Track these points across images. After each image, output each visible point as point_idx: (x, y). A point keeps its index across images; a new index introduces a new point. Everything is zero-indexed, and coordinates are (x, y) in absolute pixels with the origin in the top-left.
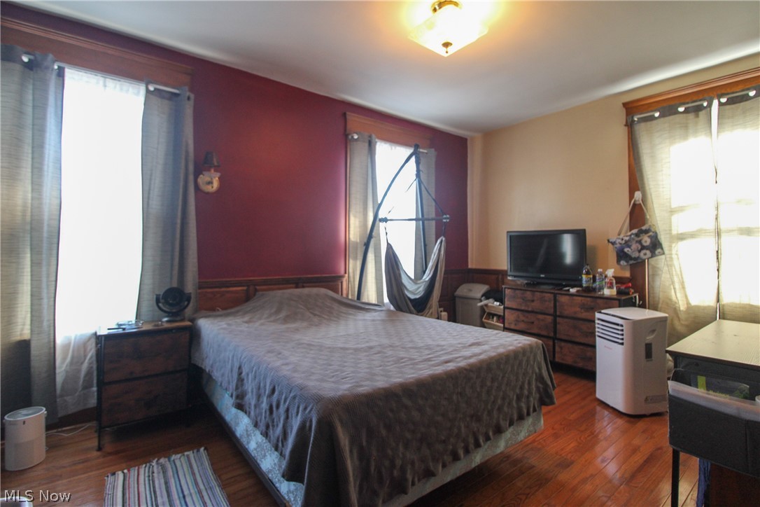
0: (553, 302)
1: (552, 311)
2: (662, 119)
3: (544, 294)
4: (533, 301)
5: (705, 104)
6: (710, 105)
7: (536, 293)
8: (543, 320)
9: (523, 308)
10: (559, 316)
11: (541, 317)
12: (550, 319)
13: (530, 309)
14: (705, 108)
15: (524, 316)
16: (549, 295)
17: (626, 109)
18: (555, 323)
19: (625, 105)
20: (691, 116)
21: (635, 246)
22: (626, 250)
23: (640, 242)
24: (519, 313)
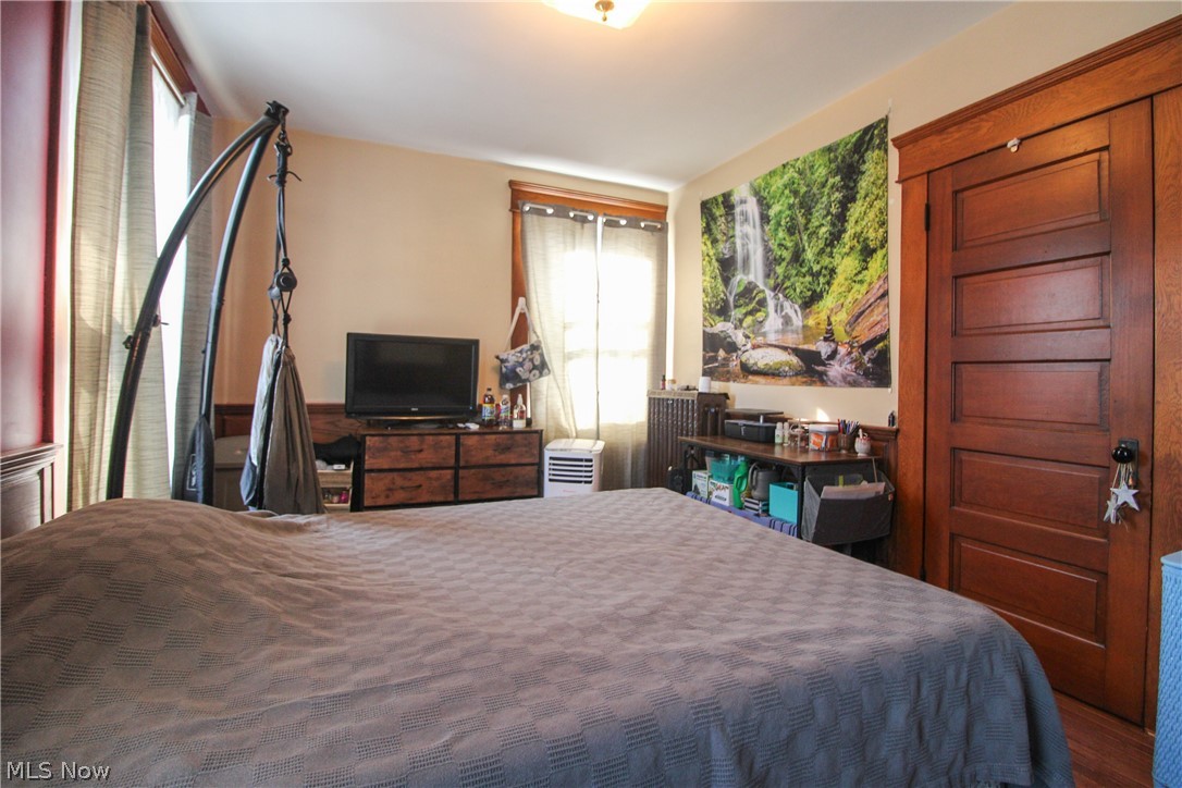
0: (454, 448)
1: (452, 462)
2: (555, 219)
3: (442, 438)
4: (421, 451)
5: (591, 218)
6: (595, 221)
7: (427, 437)
8: (438, 479)
9: (402, 466)
10: (464, 468)
11: (434, 474)
12: (449, 474)
13: (416, 465)
14: (590, 221)
15: (405, 479)
16: (448, 437)
17: (513, 191)
18: (456, 478)
19: (511, 183)
20: (578, 225)
21: (528, 365)
22: (518, 370)
23: (532, 360)
24: (395, 474)
